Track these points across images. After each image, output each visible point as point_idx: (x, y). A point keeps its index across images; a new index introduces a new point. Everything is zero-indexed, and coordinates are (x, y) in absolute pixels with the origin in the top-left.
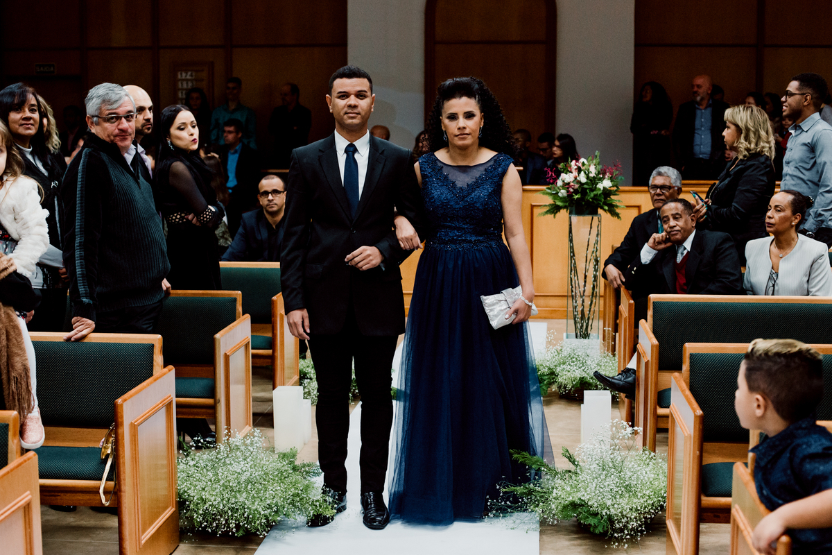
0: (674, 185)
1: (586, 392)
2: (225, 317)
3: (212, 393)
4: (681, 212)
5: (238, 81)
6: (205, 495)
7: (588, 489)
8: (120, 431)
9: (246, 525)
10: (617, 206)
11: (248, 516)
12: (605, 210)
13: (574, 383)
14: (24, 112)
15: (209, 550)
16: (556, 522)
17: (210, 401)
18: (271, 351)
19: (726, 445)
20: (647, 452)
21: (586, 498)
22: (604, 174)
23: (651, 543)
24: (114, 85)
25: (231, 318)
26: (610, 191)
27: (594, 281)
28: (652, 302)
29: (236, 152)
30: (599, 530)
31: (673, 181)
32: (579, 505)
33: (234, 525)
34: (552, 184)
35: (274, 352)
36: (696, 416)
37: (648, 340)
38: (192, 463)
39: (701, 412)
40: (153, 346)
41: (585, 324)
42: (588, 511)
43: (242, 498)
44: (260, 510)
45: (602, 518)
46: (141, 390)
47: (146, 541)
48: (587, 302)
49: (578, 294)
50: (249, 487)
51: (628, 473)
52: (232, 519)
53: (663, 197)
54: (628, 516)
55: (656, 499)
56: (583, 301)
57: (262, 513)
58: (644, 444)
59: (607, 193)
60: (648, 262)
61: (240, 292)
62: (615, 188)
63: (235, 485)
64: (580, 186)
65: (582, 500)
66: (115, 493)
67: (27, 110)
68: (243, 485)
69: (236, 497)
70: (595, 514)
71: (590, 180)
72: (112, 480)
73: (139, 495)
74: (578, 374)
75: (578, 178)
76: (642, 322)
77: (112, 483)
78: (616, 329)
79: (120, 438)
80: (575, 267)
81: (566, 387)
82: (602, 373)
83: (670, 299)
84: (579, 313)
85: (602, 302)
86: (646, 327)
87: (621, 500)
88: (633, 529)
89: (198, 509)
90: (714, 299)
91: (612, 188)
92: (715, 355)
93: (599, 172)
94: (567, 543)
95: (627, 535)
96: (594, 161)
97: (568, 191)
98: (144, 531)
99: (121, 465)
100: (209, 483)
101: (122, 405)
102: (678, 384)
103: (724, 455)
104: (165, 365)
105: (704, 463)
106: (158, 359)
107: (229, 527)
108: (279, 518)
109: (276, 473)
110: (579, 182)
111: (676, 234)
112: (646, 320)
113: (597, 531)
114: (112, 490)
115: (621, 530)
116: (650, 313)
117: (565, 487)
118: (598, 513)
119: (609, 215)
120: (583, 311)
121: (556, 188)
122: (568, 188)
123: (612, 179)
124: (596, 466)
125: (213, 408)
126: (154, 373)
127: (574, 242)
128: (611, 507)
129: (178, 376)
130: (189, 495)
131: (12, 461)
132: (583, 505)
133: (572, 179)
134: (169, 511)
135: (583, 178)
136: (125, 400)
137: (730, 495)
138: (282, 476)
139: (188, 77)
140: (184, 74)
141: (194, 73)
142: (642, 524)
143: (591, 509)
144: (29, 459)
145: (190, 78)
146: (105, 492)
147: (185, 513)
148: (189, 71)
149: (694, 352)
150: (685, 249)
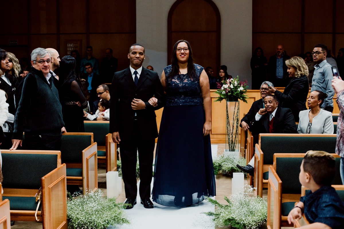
1: (233, 173)
2: (86, 143)
3: (81, 174)
4: (272, 100)
5: (91, 47)
6: (78, 216)
7: (235, 213)
8: (43, 190)
10: (246, 98)
11: (96, 225)
12: (241, 99)
13: (229, 169)
16: (222, 227)
17: (80, 178)
18: (105, 157)
19: (291, 195)
20: (259, 198)
22: (240, 85)
24: (43, 48)
25: (89, 144)
26: (243, 91)
27: (237, 128)
28: (260, 136)
29: (91, 76)
32: (231, 219)
34: (219, 89)
35: (107, 157)
36: (279, 183)
37: (259, 152)
38: (73, 203)
39: (281, 181)
40: (57, 155)
41: (233, 146)
42: (235, 222)
43: (93, 217)
44: (101, 222)
45: (241, 225)
48: (234, 137)
49: (230, 133)
50: (97, 213)
51: (251, 206)
52: (89, 226)
53: (265, 93)
54: (251, 224)
55: (263, 217)
56: (232, 136)
57: (102, 223)
58: (258, 194)
59: (242, 92)
60: (258, 120)
61: (92, 133)
62: (245, 90)
63: (91, 212)
64: (231, 90)
65: (233, 218)
66: (41, 216)
68: (94, 212)
69: (91, 217)
70: (238, 223)
71: (235, 87)
72: (40, 210)
73: (51, 217)
74: (230, 166)
75: (230, 87)
76: (256, 144)
77: (40, 212)
78: (246, 147)
79: (43, 193)
80: (229, 122)
81: (225, 171)
82: (240, 165)
84: (231, 141)
85: (240, 136)
86: (258, 147)
87: (249, 217)
89: (75, 222)
91: (244, 91)
92: (287, 158)
93: (238, 84)
96: (236, 80)
97: (226, 92)
99: (44, 204)
100: (80, 211)
101: (44, 180)
102: (271, 170)
103: (290, 199)
104: (62, 163)
105: (283, 202)
106: (59, 160)
108: (109, 226)
109: (108, 207)
110: (230, 88)
111: (269, 109)
116: (260, 141)
117: (226, 212)
118: (239, 223)
119: (242, 101)
120: (232, 140)
121: (221, 90)
122: (226, 90)
123: (243, 87)
124: (238, 203)
125: (82, 180)
126: (57, 167)
127: (228, 112)
128: (244, 220)
129: (67, 168)
130: (72, 216)
132: (233, 220)
133: (228, 87)
134: (64, 223)
135: (232, 87)
136: (46, 178)
138: (110, 208)
139: (72, 46)
140: (70, 45)
141: (74, 44)
142: (257, 227)
143: (236, 221)
144: (6, 202)
145: (73, 46)
146: (37, 216)
147: (70, 224)
148: (72, 43)
149: (278, 157)
150: (272, 115)
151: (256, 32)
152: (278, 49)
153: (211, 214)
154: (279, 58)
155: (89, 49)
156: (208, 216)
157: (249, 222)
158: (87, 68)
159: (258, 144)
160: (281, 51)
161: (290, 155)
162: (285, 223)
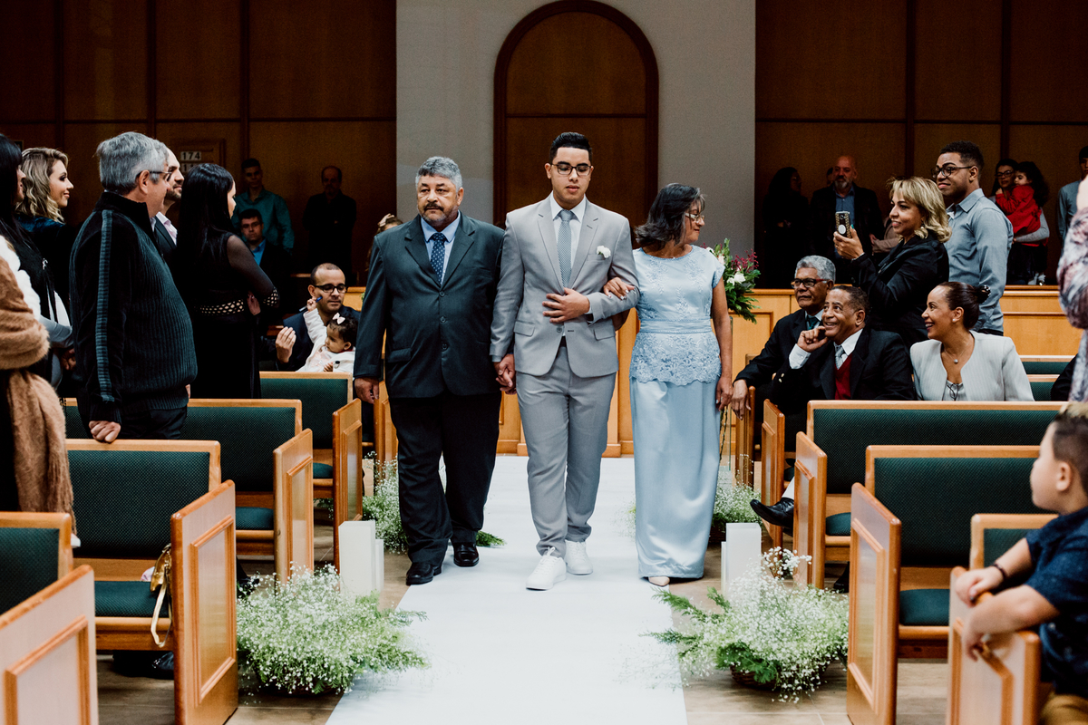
0: (821, 278)
1: (728, 526)
2: (281, 431)
3: (270, 523)
5: (255, 163)
6: (273, 643)
7: (748, 631)
8: (178, 553)
9: (326, 679)
10: (751, 307)
11: (328, 667)
12: (737, 311)
15: (277, 713)
17: (269, 533)
18: (331, 480)
19: (920, 569)
20: (813, 589)
21: (746, 640)
22: (735, 266)
23: (825, 697)
25: (289, 433)
26: (744, 288)
28: (812, 409)
29: (258, 250)
30: (765, 679)
31: (819, 273)
32: (739, 649)
33: (311, 679)
35: (334, 482)
36: (892, 527)
37: (811, 458)
39: (898, 521)
40: (208, 455)
42: (750, 656)
43: (320, 646)
44: (342, 660)
45: (768, 664)
46: (199, 506)
47: (205, 697)
52: (308, 671)
53: (807, 293)
54: (798, 662)
55: (831, 643)
57: (345, 664)
58: (809, 581)
59: (739, 290)
60: (799, 367)
61: (299, 401)
62: (749, 284)
65: (743, 643)
66: (172, 633)
70: (759, 661)
72: (167, 616)
76: (800, 435)
77: (167, 622)
78: (757, 455)
79: (178, 562)
83: (835, 406)
86: (805, 439)
87: (790, 643)
88: (805, 679)
89: (265, 660)
90: (889, 405)
91: (745, 285)
92: (906, 460)
93: (729, 264)
94: (723, 699)
95: (799, 685)
96: (723, 251)
98: (204, 681)
99: (179, 597)
101: (180, 521)
103: (918, 582)
104: (223, 481)
106: (215, 470)
107: (305, 681)
108: (364, 672)
109: (355, 620)
113: (762, 681)
114: (168, 629)
115: (791, 680)
116: (810, 423)
118: (762, 659)
119: (742, 317)
123: (745, 273)
125: (272, 542)
126: (210, 489)
128: (777, 652)
130: (251, 644)
131: (63, 575)
132: (744, 649)
134: (229, 662)
136: (184, 515)
138: (363, 622)
139: (193, 158)
140: (188, 155)
141: (200, 153)
142: (816, 673)
143: (754, 654)
144: (84, 573)
145: (196, 159)
146: (159, 631)
147: (250, 665)
148: (195, 151)
149: (879, 456)
150: (844, 352)
151: (766, 119)
152: (840, 168)
153: (672, 638)
154: (841, 195)
155: (251, 170)
156: (664, 644)
157: (790, 658)
158: (247, 226)
159: (806, 433)
160: (847, 175)
161: (917, 451)
162: (911, 648)
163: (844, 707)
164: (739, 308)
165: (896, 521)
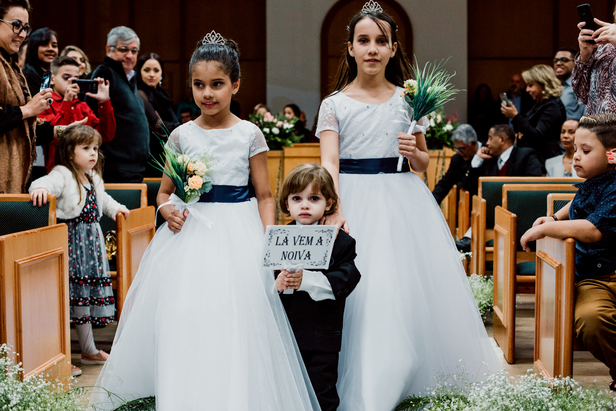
12: (448, 146)
14: (49, 47)
22: (447, 121)
36: (512, 219)
40: (140, 191)
58: (478, 273)
59: (449, 134)
60: (477, 167)
64: (430, 129)
67: (50, 46)
71: (438, 125)
78: (457, 226)
83: (494, 180)
92: (524, 191)
96: (440, 113)
104: (149, 205)
105: (518, 263)
112: (477, 194)
116: (480, 189)
123: (452, 124)
126: (140, 207)
137: (534, 275)
149: (508, 190)
150: (502, 161)
152: (514, 81)
154: (514, 96)
160: (518, 85)
161: (531, 187)
162: (523, 287)
163: (492, 334)
164: (449, 143)
165: (514, 215)
